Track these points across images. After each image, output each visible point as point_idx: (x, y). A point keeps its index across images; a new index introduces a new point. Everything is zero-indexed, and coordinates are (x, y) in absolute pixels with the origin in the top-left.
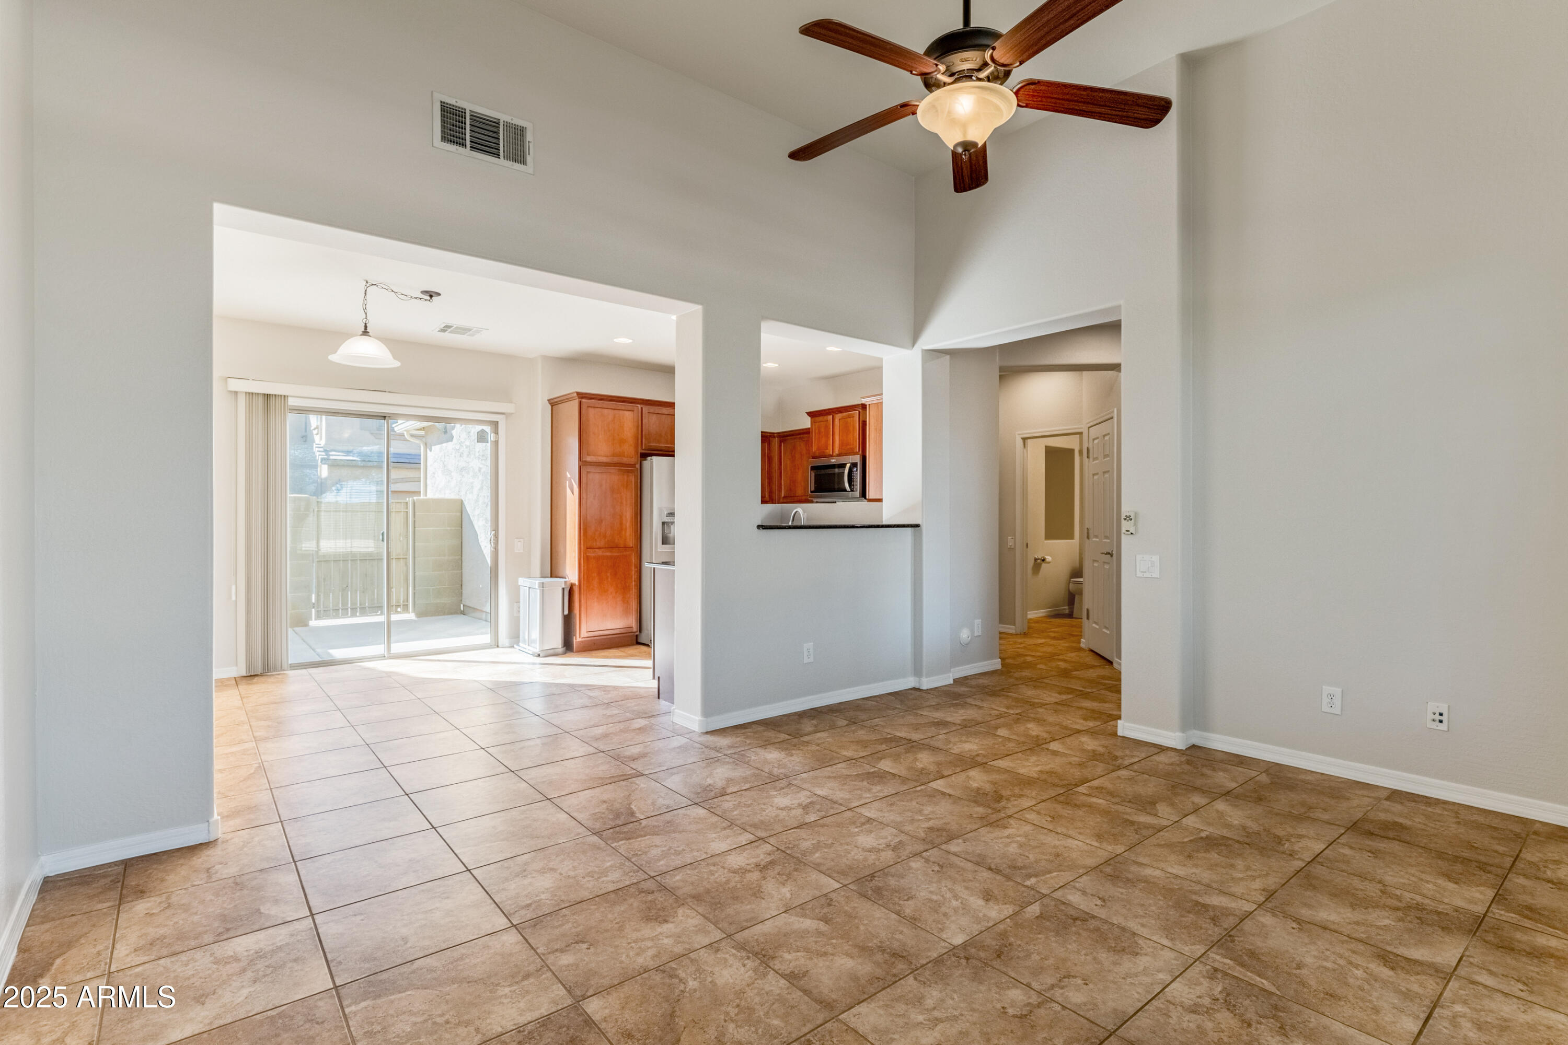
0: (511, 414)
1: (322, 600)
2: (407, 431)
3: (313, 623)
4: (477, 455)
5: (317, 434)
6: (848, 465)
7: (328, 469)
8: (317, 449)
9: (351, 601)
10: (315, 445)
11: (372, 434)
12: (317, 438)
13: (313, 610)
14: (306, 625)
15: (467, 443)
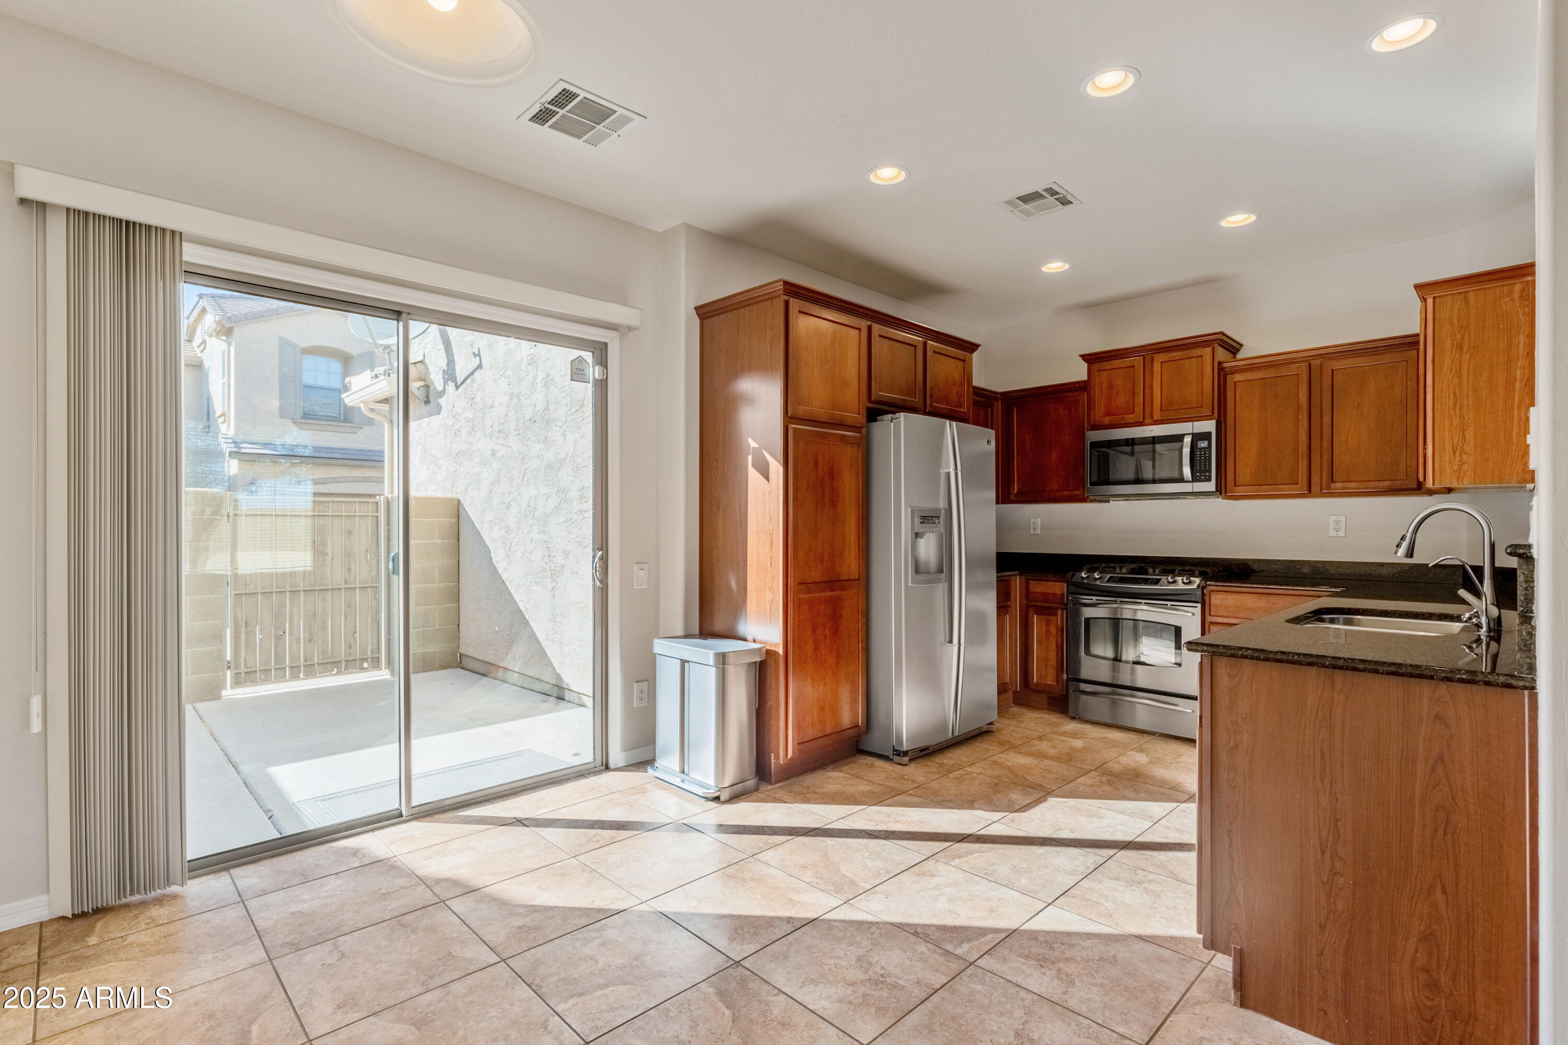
0: (630, 328)
1: (243, 655)
2: (365, 403)
3: (228, 693)
4: (488, 431)
5: (223, 423)
6: (1188, 440)
7: (238, 463)
8: (223, 440)
9: (290, 655)
10: (220, 436)
11: (295, 423)
12: (223, 428)
13: (228, 672)
14: (218, 698)
15: (469, 414)
